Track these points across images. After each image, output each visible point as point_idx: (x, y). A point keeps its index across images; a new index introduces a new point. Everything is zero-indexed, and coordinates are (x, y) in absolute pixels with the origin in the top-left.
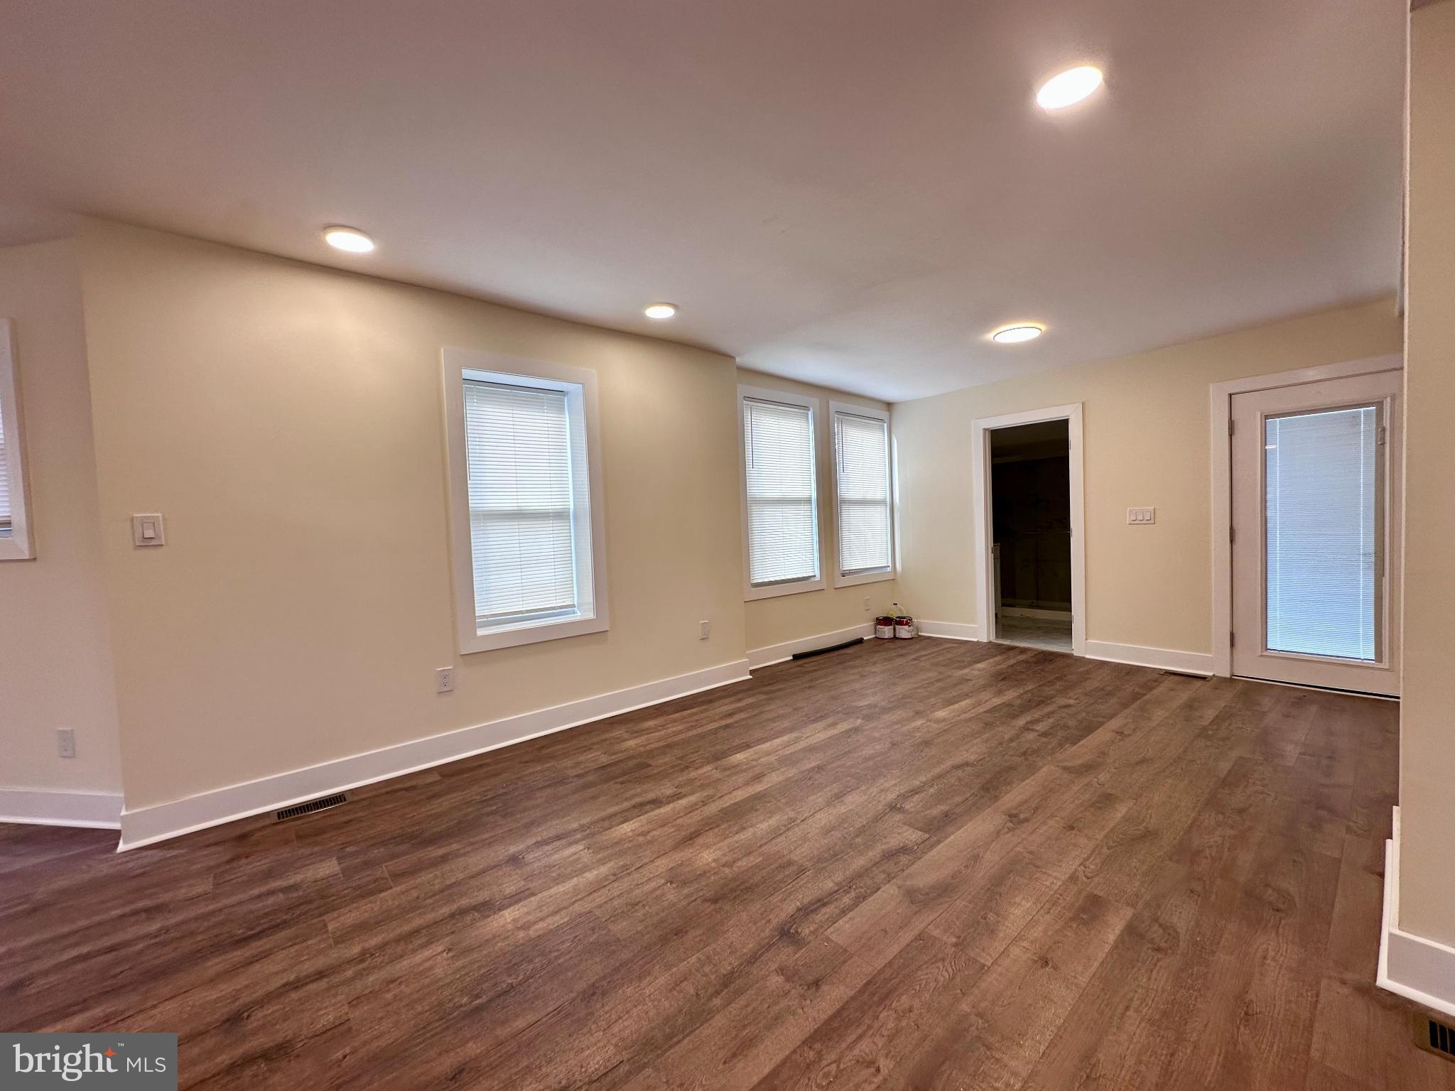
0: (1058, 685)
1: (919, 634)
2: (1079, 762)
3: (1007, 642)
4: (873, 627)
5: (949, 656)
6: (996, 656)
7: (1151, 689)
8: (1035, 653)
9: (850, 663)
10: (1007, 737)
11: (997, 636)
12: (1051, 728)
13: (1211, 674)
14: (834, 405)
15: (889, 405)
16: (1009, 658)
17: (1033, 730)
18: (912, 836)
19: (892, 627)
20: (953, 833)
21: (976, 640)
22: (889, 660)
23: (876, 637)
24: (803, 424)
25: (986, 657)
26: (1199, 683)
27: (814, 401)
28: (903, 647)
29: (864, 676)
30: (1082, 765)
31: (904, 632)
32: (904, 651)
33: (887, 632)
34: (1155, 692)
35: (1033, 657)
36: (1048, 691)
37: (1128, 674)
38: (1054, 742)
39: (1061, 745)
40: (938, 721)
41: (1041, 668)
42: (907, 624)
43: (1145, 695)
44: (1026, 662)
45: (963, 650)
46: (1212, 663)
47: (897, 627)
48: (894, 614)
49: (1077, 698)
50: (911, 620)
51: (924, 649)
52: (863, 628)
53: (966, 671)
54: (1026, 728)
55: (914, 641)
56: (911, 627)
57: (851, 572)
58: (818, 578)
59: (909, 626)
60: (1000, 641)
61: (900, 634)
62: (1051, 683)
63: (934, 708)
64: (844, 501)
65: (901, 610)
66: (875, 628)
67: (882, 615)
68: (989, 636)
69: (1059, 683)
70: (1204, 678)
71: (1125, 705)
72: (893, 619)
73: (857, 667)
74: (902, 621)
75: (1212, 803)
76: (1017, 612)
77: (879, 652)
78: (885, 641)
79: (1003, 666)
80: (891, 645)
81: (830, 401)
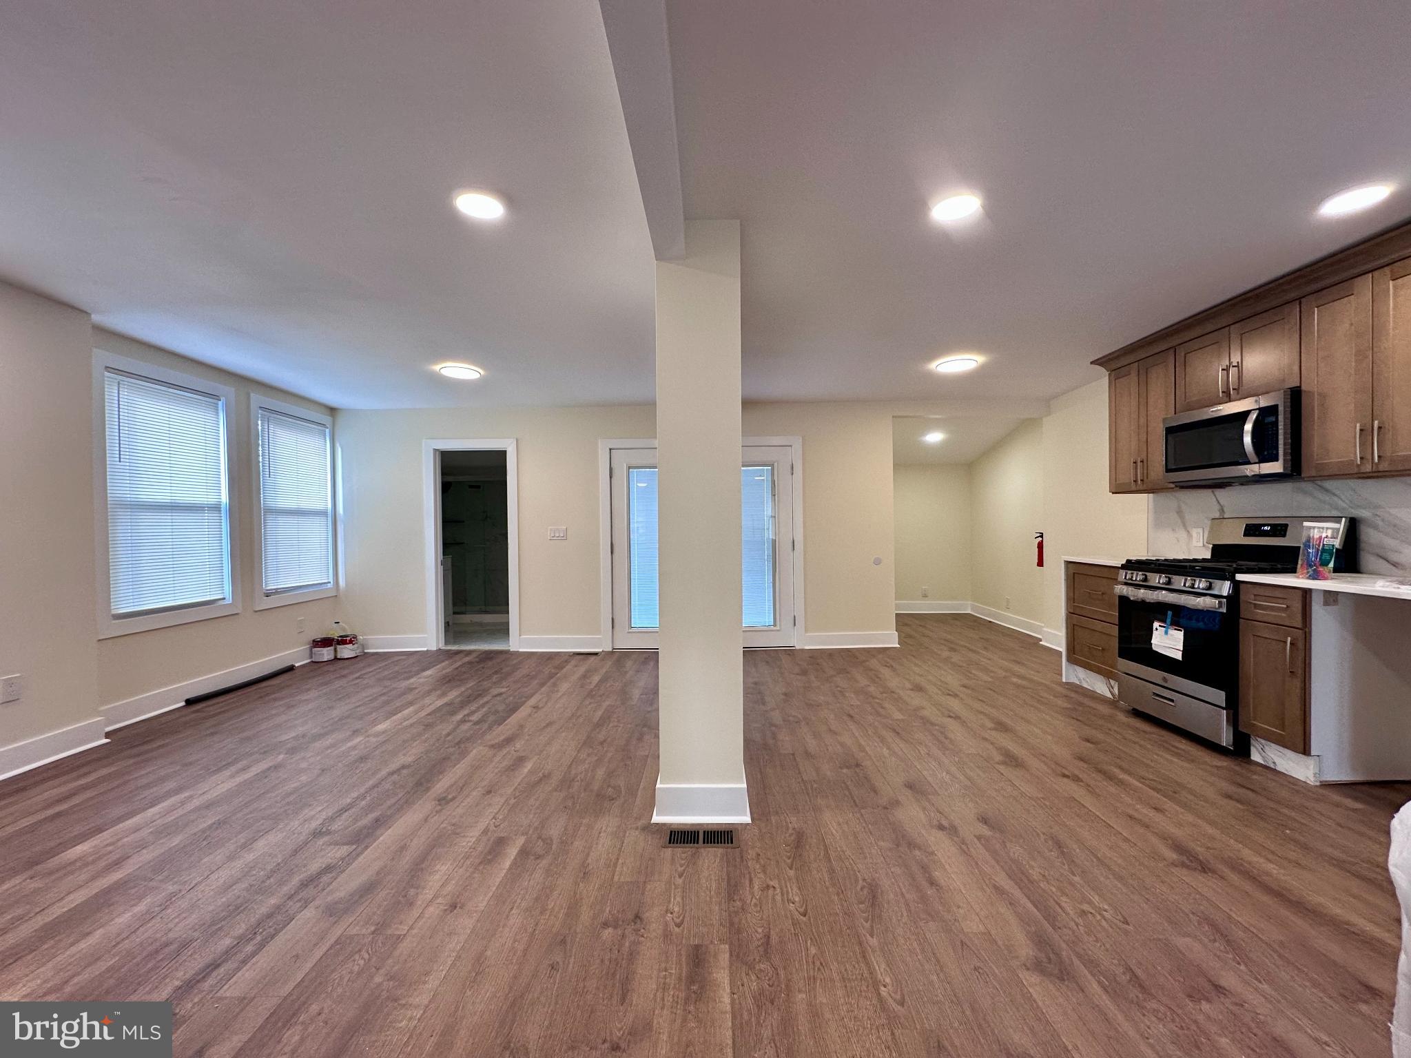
0: (495, 678)
1: (366, 651)
2: (502, 738)
3: (455, 648)
4: (308, 651)
5: (397, 668)
6: (443, 661)
7: (562, 668)
8: (478, 654)
9: (273, 696)
10: (444, 733)
11: (446, 643)
12: (483, 716)
13: (601, 650)
14: (257, 399)
15: (332, 411)
16: (456, 662)
17: (469, 721)
18: (336, 853)
19: (332, 648)
20: (382, 835)
21: (425, 649)
22: (326, 684)
23: (312, 662)
24: (210, 416)
25: (434, 664)
26: (593, 658)
27: (228, 391)
28: (343, 668)
29: (292, 706)
30: (503, 741)
31: (346, 651)
32: (346, 672)
33: (326, 654)
34: (565, 670)
35: (477, 657)
36: (486, 684)
37: (548, 659)
38: (485, 726)
39: (490, 728)
40: (377, 735)
41: (482, 665)
42: (351, 642)
43: (557, 673)
44: (470, 663)
45: (411, 660)
46: (602, 644)
47: (338, 647)
48: (335, 634)
49: (508, 686)
50: (355, 637)
51: (369, 665)
52: (296, 654)
53: (412, 680)
54: (463, 721)
55: (359, 659)
56: (356, 646)
57: (277, 592)
58: (229, 600)
59: (353, 644)
60: (449, 648)
61: (342, 655)
62: (489, 677)
63: (375, 723)
64: (270, 511)
65: (344, 630)
66: (311, 651)
67: (319, 636)
68: (438, 643)
69: (496, 676)
70: (596, 654)
71: (542, 685)
72: (333, 639)
73: (282, 698)
74: (343, 641)
75: (588, 742)
76: (467, 618)
77: (314, 677)
78: (322, 664)
79: (448, 670)
80: (331, 668)
81: (252, 395)
